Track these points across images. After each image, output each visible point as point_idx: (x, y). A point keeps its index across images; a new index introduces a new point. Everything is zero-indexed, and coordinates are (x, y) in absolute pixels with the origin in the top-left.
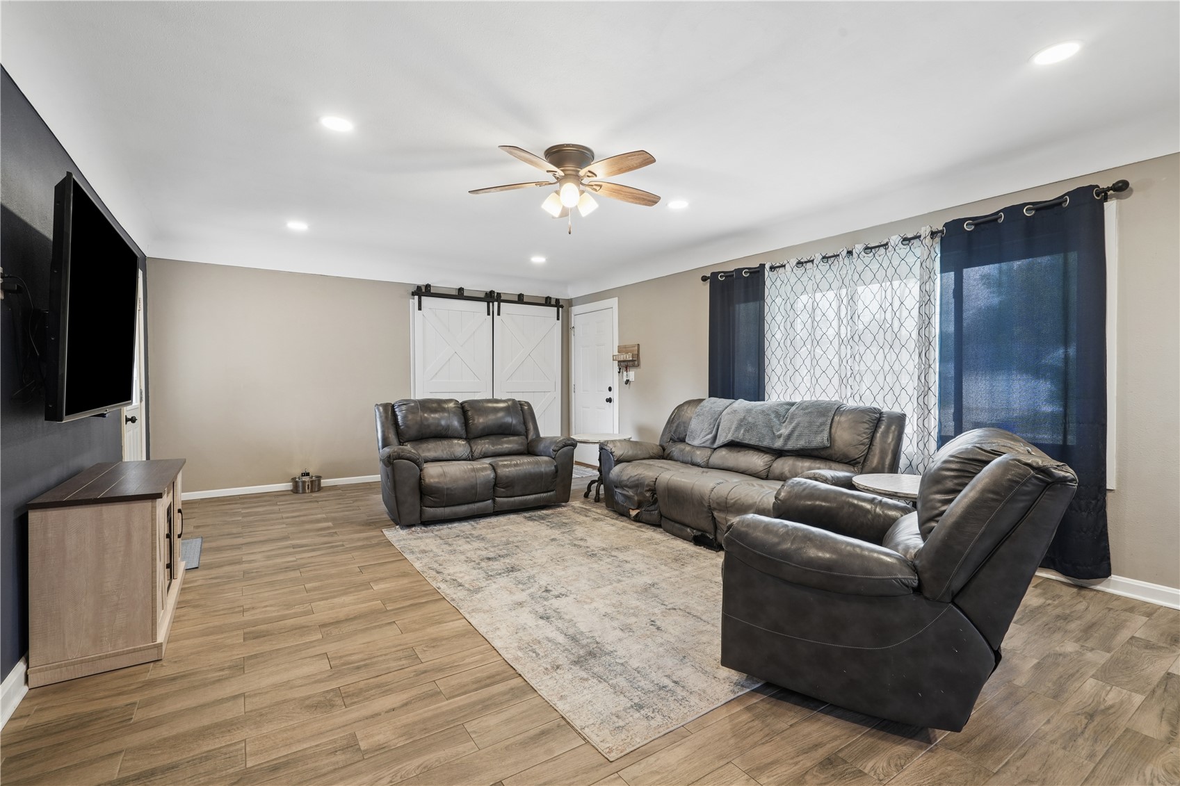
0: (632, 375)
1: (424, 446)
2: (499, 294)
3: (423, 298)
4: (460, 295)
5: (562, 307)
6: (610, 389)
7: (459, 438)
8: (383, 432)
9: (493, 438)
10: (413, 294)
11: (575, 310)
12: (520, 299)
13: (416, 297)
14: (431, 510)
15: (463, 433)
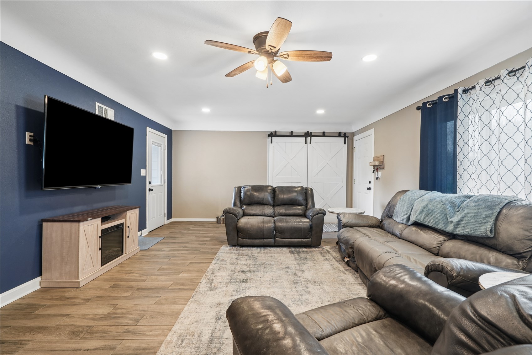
0: (380, 174)
1: (250, 207)
2: (311, 133)
3: (273, 137)
4: (292, 135)
5: (348, 137)
6: (370, 182)
7: (269, 204)
8: (235, 200)
9: (286, 206)
10: (269, 136)
11: (356, 138)
12: (324, 135)
13: (270, 137)
14: (242, 239)
15: (272, 202)
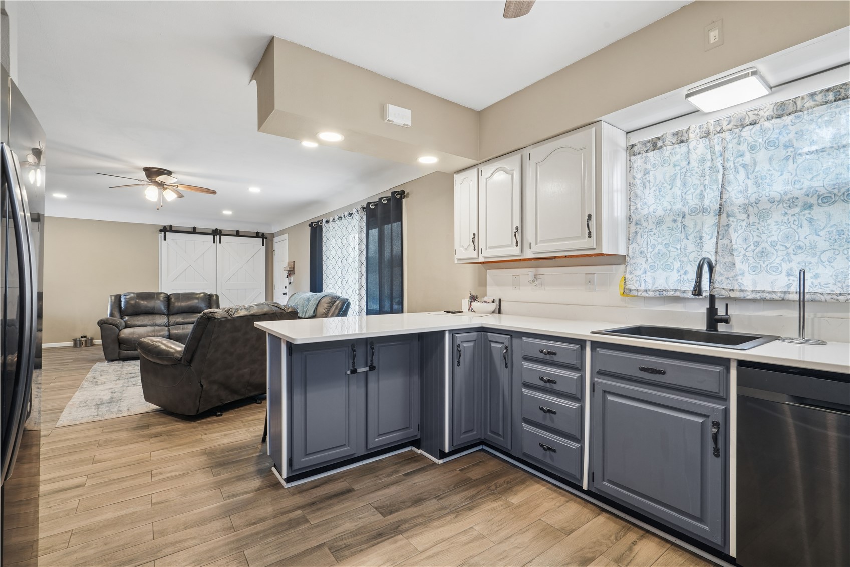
0: (292, 279)
1: (135, 318)
2: (220, 230)
3: (167, 233)
4: (194, 231)
5: (266, 238)
6: (286, 287)
7: (160, 313)
8: (111, 311)
9: (185, 315)
10: (161, 230)
11: (276, 239)
12: (238, 234)
13: (163, 233)
14: (125, 352)
15: (165, 311)
